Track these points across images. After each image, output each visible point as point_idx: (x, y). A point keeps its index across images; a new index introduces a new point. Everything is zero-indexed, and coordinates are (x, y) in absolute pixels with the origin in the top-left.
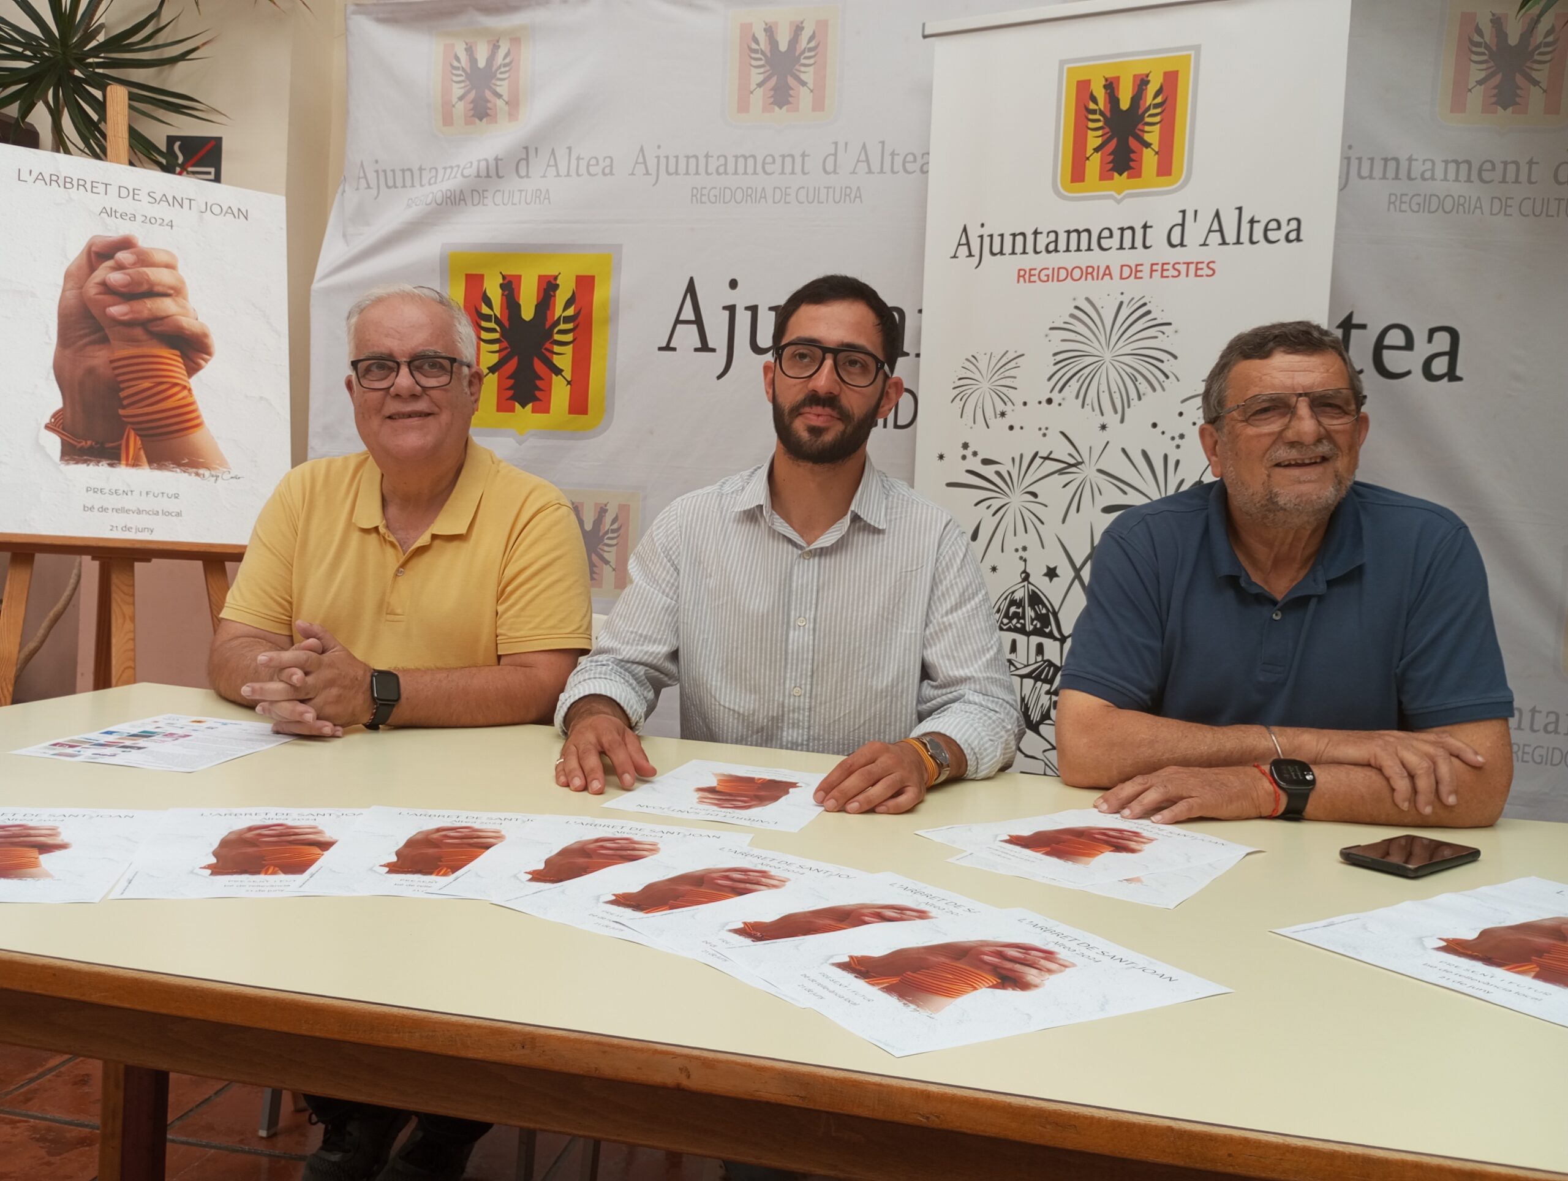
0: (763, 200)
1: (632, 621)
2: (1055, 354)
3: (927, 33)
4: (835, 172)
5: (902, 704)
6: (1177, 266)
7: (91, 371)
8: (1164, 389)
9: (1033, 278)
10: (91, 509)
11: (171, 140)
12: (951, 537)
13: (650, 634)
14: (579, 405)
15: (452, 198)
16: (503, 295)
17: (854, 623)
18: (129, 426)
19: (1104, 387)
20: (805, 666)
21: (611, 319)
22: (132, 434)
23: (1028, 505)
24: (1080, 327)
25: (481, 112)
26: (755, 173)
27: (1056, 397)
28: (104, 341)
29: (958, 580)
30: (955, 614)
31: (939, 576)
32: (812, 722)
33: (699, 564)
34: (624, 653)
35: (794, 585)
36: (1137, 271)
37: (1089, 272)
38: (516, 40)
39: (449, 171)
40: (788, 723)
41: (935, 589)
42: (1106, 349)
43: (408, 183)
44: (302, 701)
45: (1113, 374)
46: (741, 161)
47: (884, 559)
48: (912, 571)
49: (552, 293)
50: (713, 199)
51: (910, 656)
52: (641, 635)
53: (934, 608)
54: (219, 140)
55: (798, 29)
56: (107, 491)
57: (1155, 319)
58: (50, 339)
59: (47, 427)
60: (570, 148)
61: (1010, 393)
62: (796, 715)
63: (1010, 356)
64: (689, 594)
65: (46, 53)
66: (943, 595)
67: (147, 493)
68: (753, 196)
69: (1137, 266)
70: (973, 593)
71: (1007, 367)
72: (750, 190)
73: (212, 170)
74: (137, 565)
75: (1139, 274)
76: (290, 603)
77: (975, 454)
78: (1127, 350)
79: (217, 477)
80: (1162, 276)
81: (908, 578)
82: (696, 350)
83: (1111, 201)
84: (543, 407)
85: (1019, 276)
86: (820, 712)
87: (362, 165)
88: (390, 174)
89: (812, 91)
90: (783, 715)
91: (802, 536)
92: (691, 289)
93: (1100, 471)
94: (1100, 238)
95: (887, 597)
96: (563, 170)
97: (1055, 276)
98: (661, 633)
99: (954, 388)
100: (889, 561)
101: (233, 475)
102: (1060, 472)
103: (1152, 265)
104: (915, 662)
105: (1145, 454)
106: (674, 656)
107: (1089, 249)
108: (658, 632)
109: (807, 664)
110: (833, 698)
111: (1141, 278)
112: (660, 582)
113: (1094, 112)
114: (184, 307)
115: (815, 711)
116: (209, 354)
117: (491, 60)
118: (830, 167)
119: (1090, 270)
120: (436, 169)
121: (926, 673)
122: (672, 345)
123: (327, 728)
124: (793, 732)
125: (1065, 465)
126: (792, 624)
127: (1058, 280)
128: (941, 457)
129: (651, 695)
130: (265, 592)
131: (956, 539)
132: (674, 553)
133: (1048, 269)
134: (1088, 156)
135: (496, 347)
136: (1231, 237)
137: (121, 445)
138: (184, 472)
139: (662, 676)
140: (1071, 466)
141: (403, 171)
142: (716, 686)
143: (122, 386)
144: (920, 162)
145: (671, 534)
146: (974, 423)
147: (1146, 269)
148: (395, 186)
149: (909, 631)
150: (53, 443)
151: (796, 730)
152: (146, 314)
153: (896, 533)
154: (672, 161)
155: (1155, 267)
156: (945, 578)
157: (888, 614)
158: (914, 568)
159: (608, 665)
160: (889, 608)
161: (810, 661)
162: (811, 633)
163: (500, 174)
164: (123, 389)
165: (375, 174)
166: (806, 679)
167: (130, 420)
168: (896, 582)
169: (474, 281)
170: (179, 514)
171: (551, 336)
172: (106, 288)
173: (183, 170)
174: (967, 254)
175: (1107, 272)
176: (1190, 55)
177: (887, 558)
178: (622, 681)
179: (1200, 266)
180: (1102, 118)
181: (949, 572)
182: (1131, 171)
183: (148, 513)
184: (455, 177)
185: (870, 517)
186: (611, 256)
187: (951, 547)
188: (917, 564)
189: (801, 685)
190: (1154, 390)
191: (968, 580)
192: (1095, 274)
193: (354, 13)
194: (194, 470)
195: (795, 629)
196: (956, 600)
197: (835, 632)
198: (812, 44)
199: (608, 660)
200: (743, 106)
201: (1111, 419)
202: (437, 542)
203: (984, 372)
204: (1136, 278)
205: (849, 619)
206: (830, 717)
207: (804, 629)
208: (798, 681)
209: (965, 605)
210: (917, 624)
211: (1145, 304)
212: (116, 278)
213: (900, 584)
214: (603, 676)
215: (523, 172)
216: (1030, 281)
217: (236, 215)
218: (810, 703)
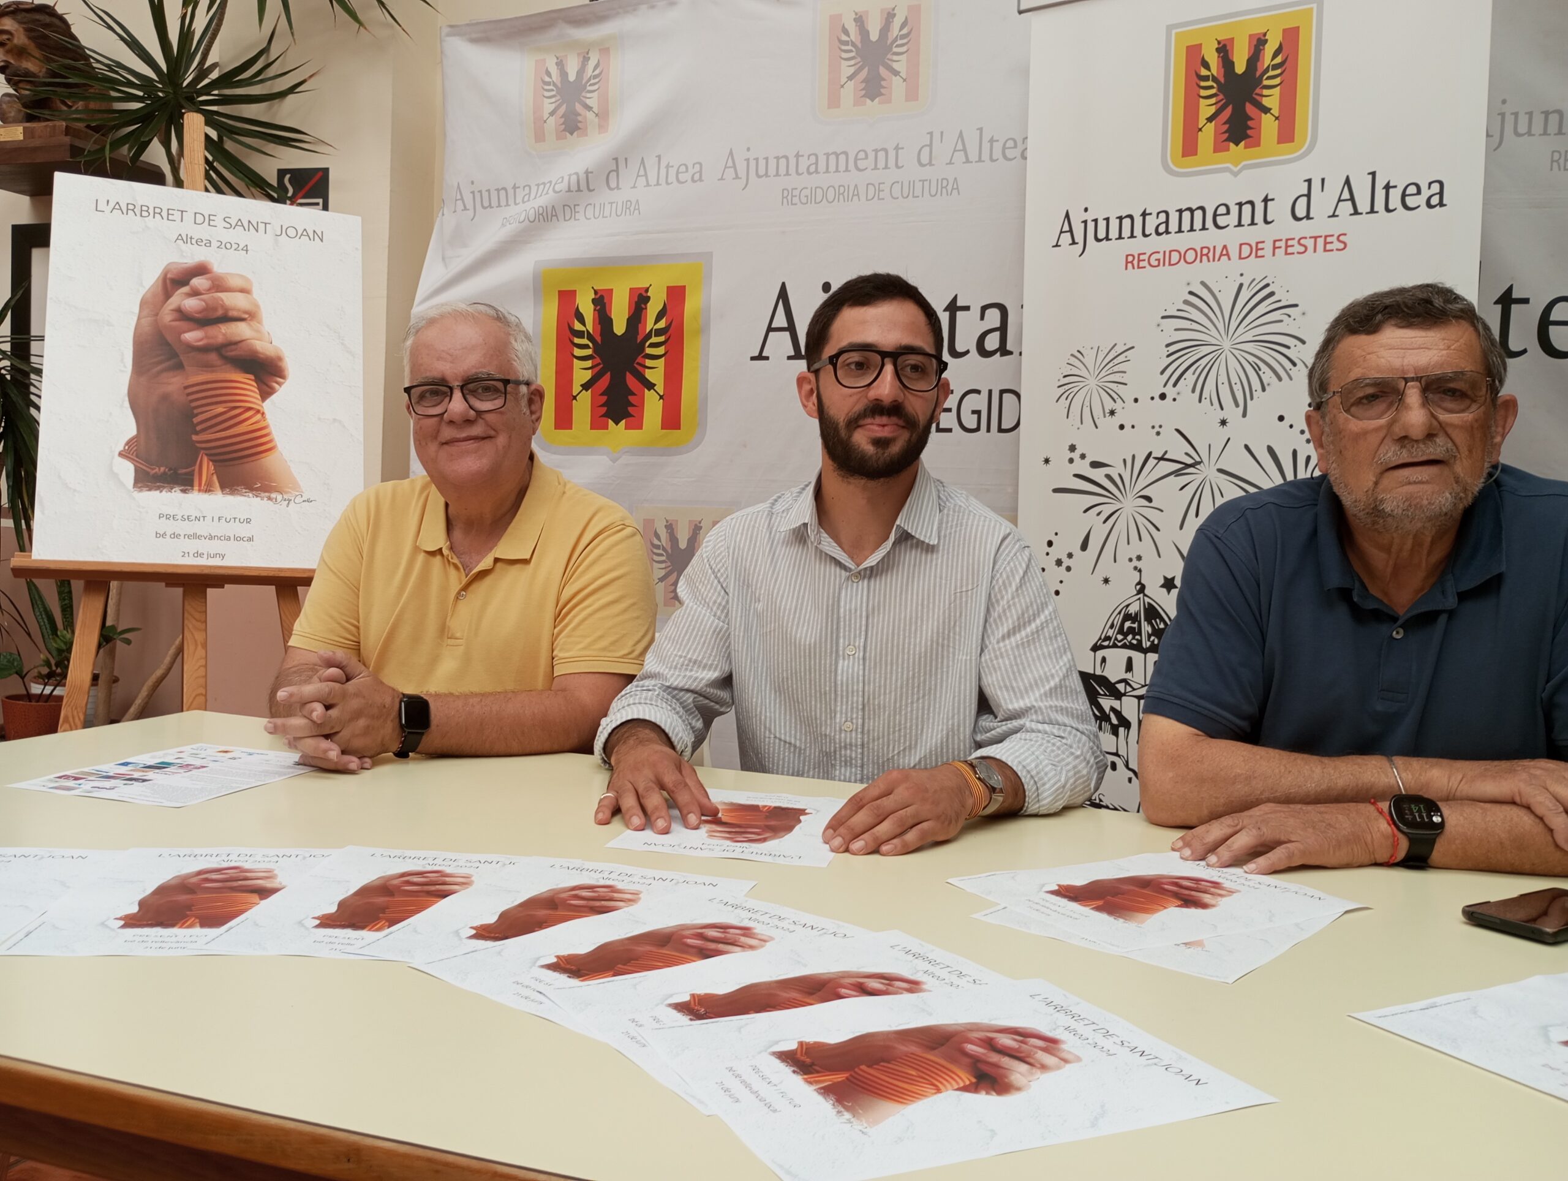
0: (856, 198)
1: (681, 645)
2: (1168, 345)
3: (1022, 8)
4: (930, 164)
5: (959, 738)
6: (1302, 241)
7: (165, 397)
8: (1291, 379)
9: (1142, 264)
10: (164, 535)
11: (281, 173)
12: (1010, 552)
13: (700, 659)
14: (672, 420)
15: (545, 214)
16: (595, 310)
17: (906, 651)
18: (202, 452)
19: (1223, 378)
20: (855, 699)
21: (703, 329)
22: (205, 459)
23: (1141, 510)
24: (1195, 315)
25: (572, 126)
26: (847, 170)
27: (1170, 391)
28: (179, 367)
29: (1016, 600)
30: (1012, 639)
31: (996, 596)
32: (865, 760)
33: (748, 586)
34: (672, 680)
35: (842, 610)
36: (1257, 249)
37: (1204, 254)
38: (605, 51)
39: (541, 187)
40: (841, 761)
41: (991, 609)
42: (1225, 337)
43: (503, 203)
44: (327, 737)
45: (1233, 364)
46: (832, 158)
47: (938, 580)
48: (967, 591)
49: (643, 306)
50: (804, 200)
51: (965, 685)
52: (690, 660)
53: (989, 631)
54: (326, 171)
55: (890, 16)
56: (179, 517)
57: (1280, 301)
58: (125, 367)
59: (121, 454)
60: (659, 157)
61: (1120, 389)
62: (848, 752)
63: (1120, 349)
64: (738, 619)
65: (160, 94)
66: (1000, 617)
67: (219, 519)
68: (846, 194)
69: (1257, 243)
70: (1034, 615)
71: (1116, 361)
72: (842, 189)
73: (320, 201)
74: (209, 590)
75: (1260, 253)
76: (358, 628)
77: (1083, 456)
78: (1249, 336)
79: (290, 500)
80: (1286, 253)
81: (964, 599)
82: (789, 358)
83: (1228, 174)
84: (637, 424)
85: (1127, 262)
86: (873, 749)
87: (459, 187)
88: (485, 195)
89: (905, 80)
90: (835, 752)
91: (852, 558)
92: (783, 295)
93: (1220, 471)
94: (1215, 215)
95: (941, 621)
96: (653, 180)
97: (1165, 260)
98: (712, 658)
99: (1059, 387)
100: (944, 582)
101: (304, 498)
102: (1177, 473)
103: (1275, 241)
104: (971, 692)
105: (1271, 450)
106: (727, 681)
107: (1204, 228)
108: (709, 657)
109: (858, 696)
110: (886, 734)
111: (1263, 256)
112: (711, 605)
113: (1206, 78)
114: (258, 331)
115: (868, 747)
116: (283, 377)
117: (581, 72)
118: (925, 159)
119: (1205, 251)
120: (530, 187)
121: (984, 705)
122: (764, 354)
123: (353, 762)
124: (846, 771)
125: (1181, 466)
126: (841, 653)
127: (1170, 264)
128: (1047, 461)
129: (699, 724)
130: (332, 617)
131: (1015, 554)
132: (722, 575)
133: (1158, 252)
134: (1200, 127)
135: (589, 363)
136: (1363, 205)
137: (194, 470)
138: (257, 496)
139: (712, 704)
140: (1188, 466)
141: (498, 190)
142: (770, 717)
143: (196, 411)
144: (1020, 148)
145: (719, 555)
146: (1082, 423)
147: (1268, 247)
148: (490, 206)
149: (964, 658)
150: (127, 470)
151: (848, 768)
152: (220, 339)
153: (951, 550)
154: (762, 163)
155: (1278, 244)
156: (1002, 597)
157: (943, 639)
158: (970, 588)
159: (655, 690)
160: (943, 633)
161: (861, 693)
162: (861, 662)
163: (591, 188)
164: (197, 415)
165: (471, 195)
166: (857, 713)
167: (204, 445)
168: (950, 604)
169: (567, 297)
170: (250, 539)
171: (643, 350)
172: (182, 315)
173: (293, 201)
174: (1071, 242)
175: (1224, 252)
176: (1312, 9)
177: (941, 578)
178: (669, 708)
179: (1329, 239)
180: (1215, 85)
181: (1007, 591)
182: (1247, 140)
183: (219, 538)
184: (547, 193)
185: (920, 532)
186: (703, 263)
187: (1009, 563)
188: (973, 584)
189: (852, 719)
190: (1280, 379)
191: (1028, 600)
192: (1211, 255)
193: (448, 35)
194: (267, 494)
195: (844, 659)
196: (1013, 623)
197: (886, 661)
198: (905, 31)
199: (654, 686)
200: (834, 101)
201: (1232, 413)
202: (499, 565)
203: (1091, 369)
204: (1257, 256)
205: (901, 647)
206: (883, 754)
207: (854, 658)
208: (849, 715)
209: (1025, 628)
210: (971, 649)
211: (1267, 285)
212: (191, 304)
213: (955, 606)
214: (648, 702)
215: (613, 184)
216: (1139, 267)
217: (312, 237)
218: (862, 739)
